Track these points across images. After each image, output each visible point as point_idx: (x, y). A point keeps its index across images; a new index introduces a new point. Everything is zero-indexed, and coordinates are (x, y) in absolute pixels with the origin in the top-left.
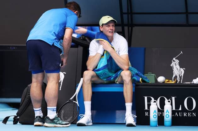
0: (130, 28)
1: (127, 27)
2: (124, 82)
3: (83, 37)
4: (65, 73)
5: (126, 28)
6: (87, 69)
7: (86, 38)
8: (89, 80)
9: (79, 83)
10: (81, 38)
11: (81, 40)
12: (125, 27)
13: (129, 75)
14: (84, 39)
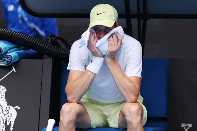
0: (142, 21)
1: (136, 19)
2: (129, 125)
3: (52, 39)
4: (19, 108)
5: (134, 22)
6: (66, 101)
7: (59, 41)
8: (71, 122)
9: (46, 126)
10: (49, 41)
11: (50, 43)
12: (132, 19)
13: (138, 111)
14: (54, 43)
